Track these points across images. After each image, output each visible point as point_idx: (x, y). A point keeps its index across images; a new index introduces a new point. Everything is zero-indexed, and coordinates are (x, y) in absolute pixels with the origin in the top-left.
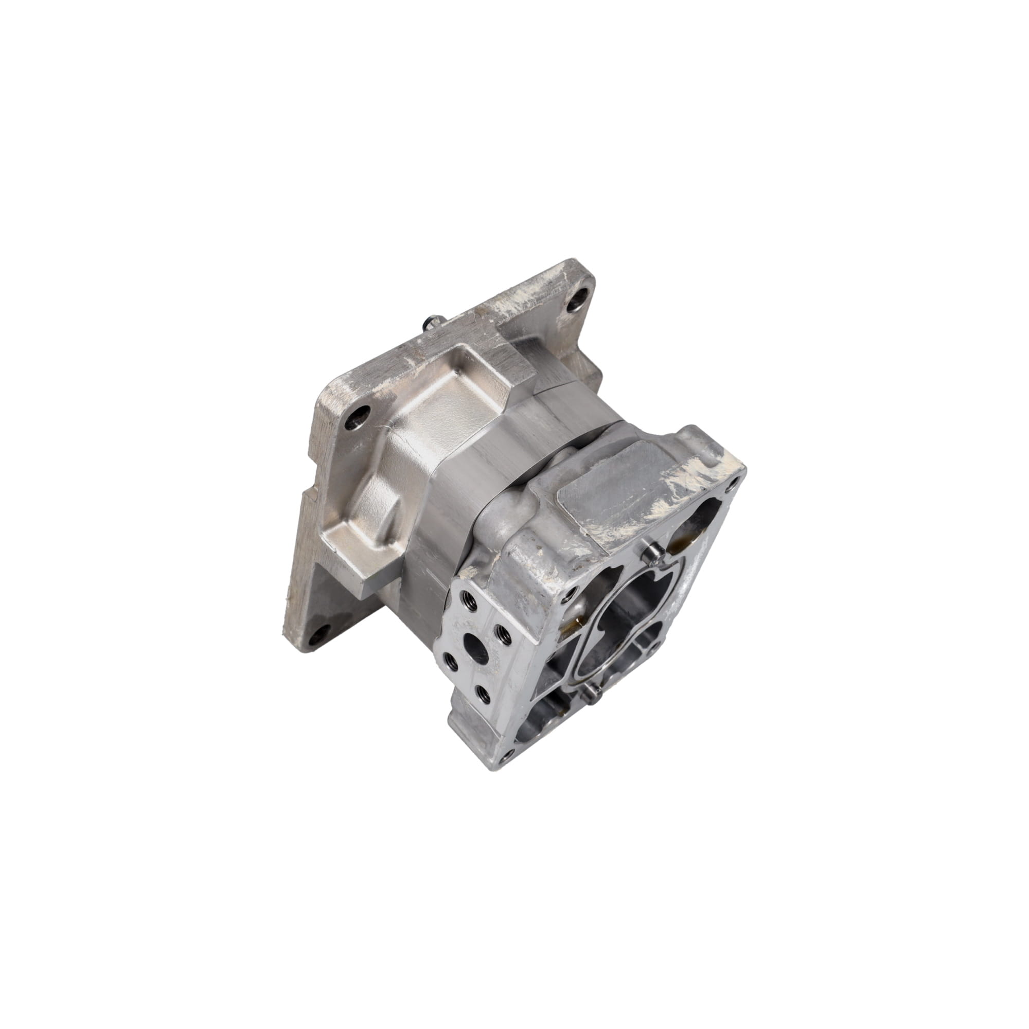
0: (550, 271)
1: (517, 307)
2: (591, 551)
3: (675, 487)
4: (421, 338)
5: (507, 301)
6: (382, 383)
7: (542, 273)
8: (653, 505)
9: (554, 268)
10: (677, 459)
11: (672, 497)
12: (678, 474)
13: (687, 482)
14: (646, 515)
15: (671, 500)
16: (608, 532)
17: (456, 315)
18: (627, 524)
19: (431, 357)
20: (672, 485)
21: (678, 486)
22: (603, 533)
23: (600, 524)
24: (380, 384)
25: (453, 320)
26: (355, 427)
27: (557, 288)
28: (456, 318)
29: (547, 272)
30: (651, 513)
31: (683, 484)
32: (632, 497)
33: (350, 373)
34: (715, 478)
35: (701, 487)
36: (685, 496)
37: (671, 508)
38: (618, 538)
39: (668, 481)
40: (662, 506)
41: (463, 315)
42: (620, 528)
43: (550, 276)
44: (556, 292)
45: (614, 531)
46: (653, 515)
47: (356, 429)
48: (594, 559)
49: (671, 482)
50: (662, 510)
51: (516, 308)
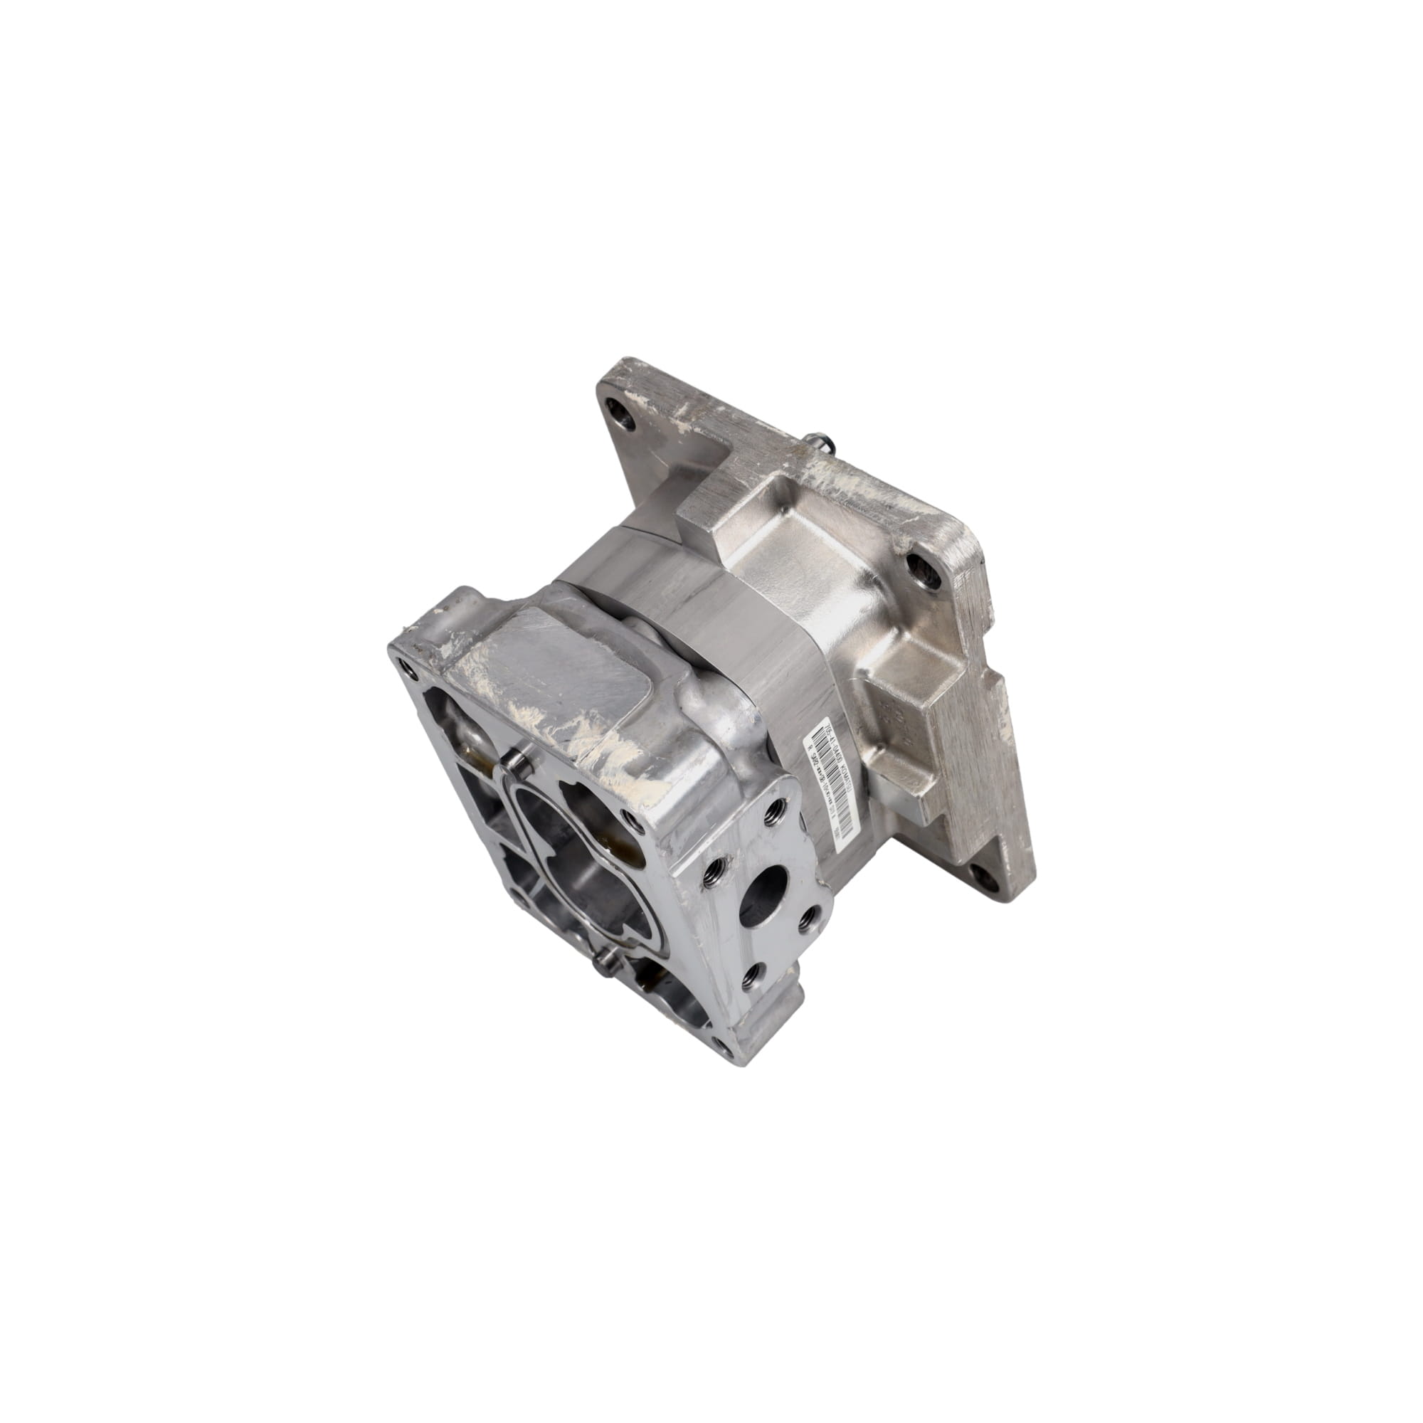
0: (915, 502)
1: (824, 484)
2: (448, 657)
3: (570, 728)
4: (727, 408)
5: (833, 471)
6: (638, 396)
7: (905, 494)
8: (533, 708)
9: (921, 505)
10: (630, 727)
11: (551, 727)
12: (595, 728)
13: (583, 740)
14: (515, 703)
15: (547, 726)
16: (479, 668)
17: (779, 428)
18: (495, 685)
19: (699, 427)
20: (575, 724)
21: (573, 731)
22: (476, 663)
23: (490, 659)
24: (636, 395)
25: (771, 429)
26: (619, 420)
27: (880, 516)
28: (777, 431)
29: (912, 499)
30: (518, 708)
31: (578, 735)
32: (544, 684)
33: (645, 365)
34: (603, 774)
35: (577, 756)
36: (556, 740)
37: (531, 728)
38: (472, 680)
39: (581, 718)
40: (534, 718)
41: (785, 436)
42: (487, 679)
43: (902, 503)
44: (874, 517)
45: (481, 674)
46: (516, 710)
47: (617, 422)
48: (434, 662)
49: (579, 723)
50: (527, 719)
51: (822, 483)
